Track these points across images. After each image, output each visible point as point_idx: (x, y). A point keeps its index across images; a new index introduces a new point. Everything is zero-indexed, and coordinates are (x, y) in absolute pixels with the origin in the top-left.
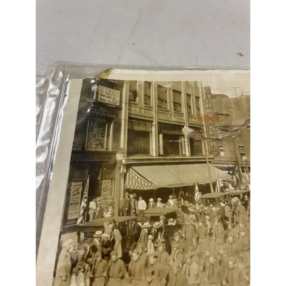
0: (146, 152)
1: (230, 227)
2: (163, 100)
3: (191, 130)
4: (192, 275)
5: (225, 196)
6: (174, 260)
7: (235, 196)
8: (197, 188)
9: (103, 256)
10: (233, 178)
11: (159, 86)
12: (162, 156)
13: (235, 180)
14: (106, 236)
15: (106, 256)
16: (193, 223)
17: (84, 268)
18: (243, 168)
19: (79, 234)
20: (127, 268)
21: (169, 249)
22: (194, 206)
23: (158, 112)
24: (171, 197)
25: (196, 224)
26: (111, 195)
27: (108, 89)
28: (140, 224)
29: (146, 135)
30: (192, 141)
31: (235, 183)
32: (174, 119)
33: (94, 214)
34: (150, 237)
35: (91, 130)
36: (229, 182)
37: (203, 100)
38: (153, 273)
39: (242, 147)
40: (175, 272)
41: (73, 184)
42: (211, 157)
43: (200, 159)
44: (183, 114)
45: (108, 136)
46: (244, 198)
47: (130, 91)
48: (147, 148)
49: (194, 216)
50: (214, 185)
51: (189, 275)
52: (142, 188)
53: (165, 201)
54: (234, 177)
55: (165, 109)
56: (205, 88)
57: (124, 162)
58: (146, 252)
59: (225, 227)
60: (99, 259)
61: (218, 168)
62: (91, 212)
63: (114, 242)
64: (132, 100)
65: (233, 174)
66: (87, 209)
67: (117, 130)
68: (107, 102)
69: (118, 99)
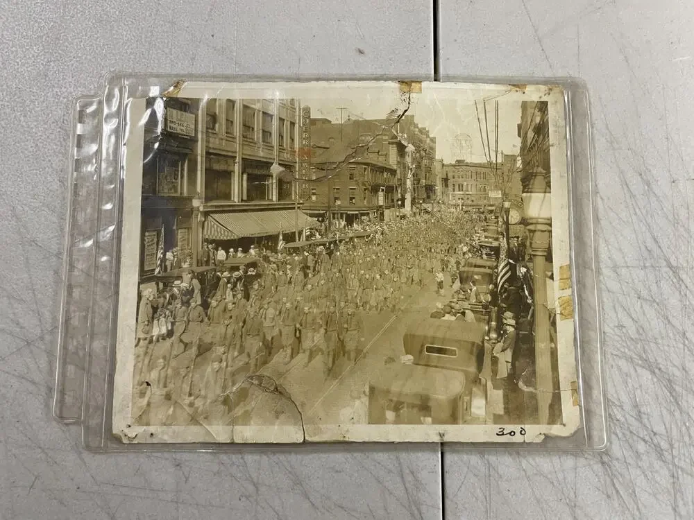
0: (228, 196)
1: (310, 275)
2: (249, 127)
3: (282, 169)
4: (267, 319)
5: (310, 245)
6: (251, 306)
7: (320, 245)
8: (281, 237)
9: (183, 304)
10: (321, 226)
11: (246, 107)
12: (245, 201)
13: (323, 228)
14: (184, 285)
15: (186, 303)
16: (273, 272)
17: (165, 314)
18: (334, 214)
19: (157, 284)
20: (206, 313)
21: (247, 297)
22: (276, 255)
23: (243, 145)
24: (252, 246)
25: (276, 273)
26: (188, 245)
27: (179, 112)
28: (219, 273)
29: (228, 175)
30: (281, 182)
31: (323, 231)
32: (261, 154)
33: (172, 264)
34: (229, 285)
35: (162, 170)
36: (317, 230)
37: (299, 126)
38: (231, 317)
39: (338, 189)
40: (252, 316)
41: (147, 234)
42: (301, 202)
43: (288, 204)
44: (273, 147)
45: (182, 177)
46: (329, 248)
47: (207, 114)
48: (227, 192)
49: (275, 266)
50: (300, 233)
51: (265, 318)
52: (222, 238)
53: (246, 251)
54: (323, 224)
55: (251, 140)
56: (304, 109)
57: (201, 209)
58: (225, 299)
59: (306, 275)
60: (179, 306)
61: (307, 214)
62: (168, 263)
63: (193, 290)
64: (210, 129)
65: (323, 221)
66: (164, 260)
67: (192, 171)
68: (179, 131)
69: (193, 127)
